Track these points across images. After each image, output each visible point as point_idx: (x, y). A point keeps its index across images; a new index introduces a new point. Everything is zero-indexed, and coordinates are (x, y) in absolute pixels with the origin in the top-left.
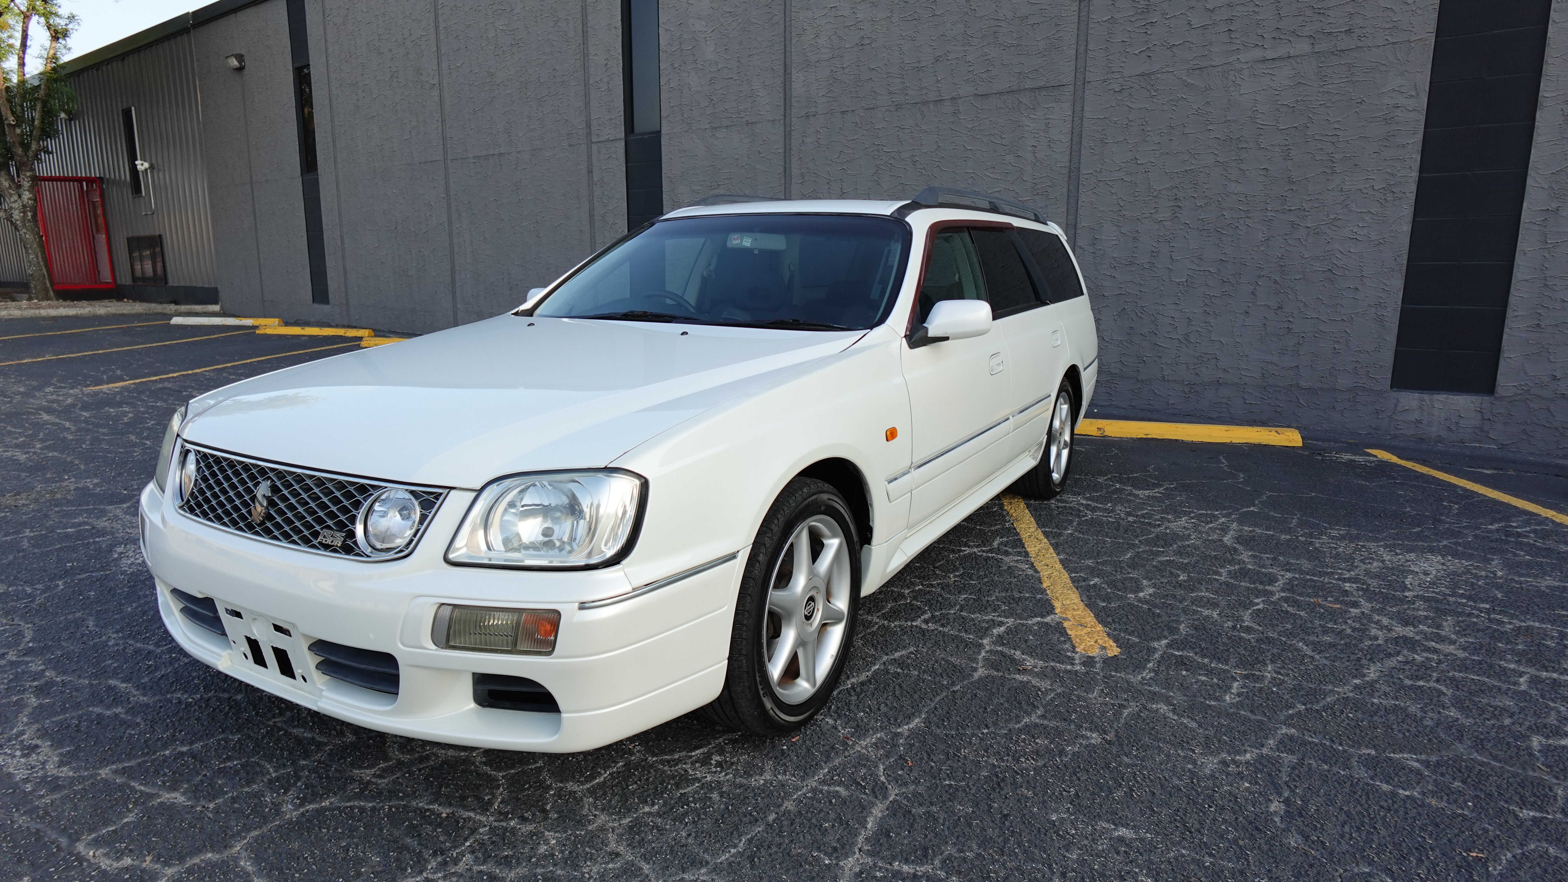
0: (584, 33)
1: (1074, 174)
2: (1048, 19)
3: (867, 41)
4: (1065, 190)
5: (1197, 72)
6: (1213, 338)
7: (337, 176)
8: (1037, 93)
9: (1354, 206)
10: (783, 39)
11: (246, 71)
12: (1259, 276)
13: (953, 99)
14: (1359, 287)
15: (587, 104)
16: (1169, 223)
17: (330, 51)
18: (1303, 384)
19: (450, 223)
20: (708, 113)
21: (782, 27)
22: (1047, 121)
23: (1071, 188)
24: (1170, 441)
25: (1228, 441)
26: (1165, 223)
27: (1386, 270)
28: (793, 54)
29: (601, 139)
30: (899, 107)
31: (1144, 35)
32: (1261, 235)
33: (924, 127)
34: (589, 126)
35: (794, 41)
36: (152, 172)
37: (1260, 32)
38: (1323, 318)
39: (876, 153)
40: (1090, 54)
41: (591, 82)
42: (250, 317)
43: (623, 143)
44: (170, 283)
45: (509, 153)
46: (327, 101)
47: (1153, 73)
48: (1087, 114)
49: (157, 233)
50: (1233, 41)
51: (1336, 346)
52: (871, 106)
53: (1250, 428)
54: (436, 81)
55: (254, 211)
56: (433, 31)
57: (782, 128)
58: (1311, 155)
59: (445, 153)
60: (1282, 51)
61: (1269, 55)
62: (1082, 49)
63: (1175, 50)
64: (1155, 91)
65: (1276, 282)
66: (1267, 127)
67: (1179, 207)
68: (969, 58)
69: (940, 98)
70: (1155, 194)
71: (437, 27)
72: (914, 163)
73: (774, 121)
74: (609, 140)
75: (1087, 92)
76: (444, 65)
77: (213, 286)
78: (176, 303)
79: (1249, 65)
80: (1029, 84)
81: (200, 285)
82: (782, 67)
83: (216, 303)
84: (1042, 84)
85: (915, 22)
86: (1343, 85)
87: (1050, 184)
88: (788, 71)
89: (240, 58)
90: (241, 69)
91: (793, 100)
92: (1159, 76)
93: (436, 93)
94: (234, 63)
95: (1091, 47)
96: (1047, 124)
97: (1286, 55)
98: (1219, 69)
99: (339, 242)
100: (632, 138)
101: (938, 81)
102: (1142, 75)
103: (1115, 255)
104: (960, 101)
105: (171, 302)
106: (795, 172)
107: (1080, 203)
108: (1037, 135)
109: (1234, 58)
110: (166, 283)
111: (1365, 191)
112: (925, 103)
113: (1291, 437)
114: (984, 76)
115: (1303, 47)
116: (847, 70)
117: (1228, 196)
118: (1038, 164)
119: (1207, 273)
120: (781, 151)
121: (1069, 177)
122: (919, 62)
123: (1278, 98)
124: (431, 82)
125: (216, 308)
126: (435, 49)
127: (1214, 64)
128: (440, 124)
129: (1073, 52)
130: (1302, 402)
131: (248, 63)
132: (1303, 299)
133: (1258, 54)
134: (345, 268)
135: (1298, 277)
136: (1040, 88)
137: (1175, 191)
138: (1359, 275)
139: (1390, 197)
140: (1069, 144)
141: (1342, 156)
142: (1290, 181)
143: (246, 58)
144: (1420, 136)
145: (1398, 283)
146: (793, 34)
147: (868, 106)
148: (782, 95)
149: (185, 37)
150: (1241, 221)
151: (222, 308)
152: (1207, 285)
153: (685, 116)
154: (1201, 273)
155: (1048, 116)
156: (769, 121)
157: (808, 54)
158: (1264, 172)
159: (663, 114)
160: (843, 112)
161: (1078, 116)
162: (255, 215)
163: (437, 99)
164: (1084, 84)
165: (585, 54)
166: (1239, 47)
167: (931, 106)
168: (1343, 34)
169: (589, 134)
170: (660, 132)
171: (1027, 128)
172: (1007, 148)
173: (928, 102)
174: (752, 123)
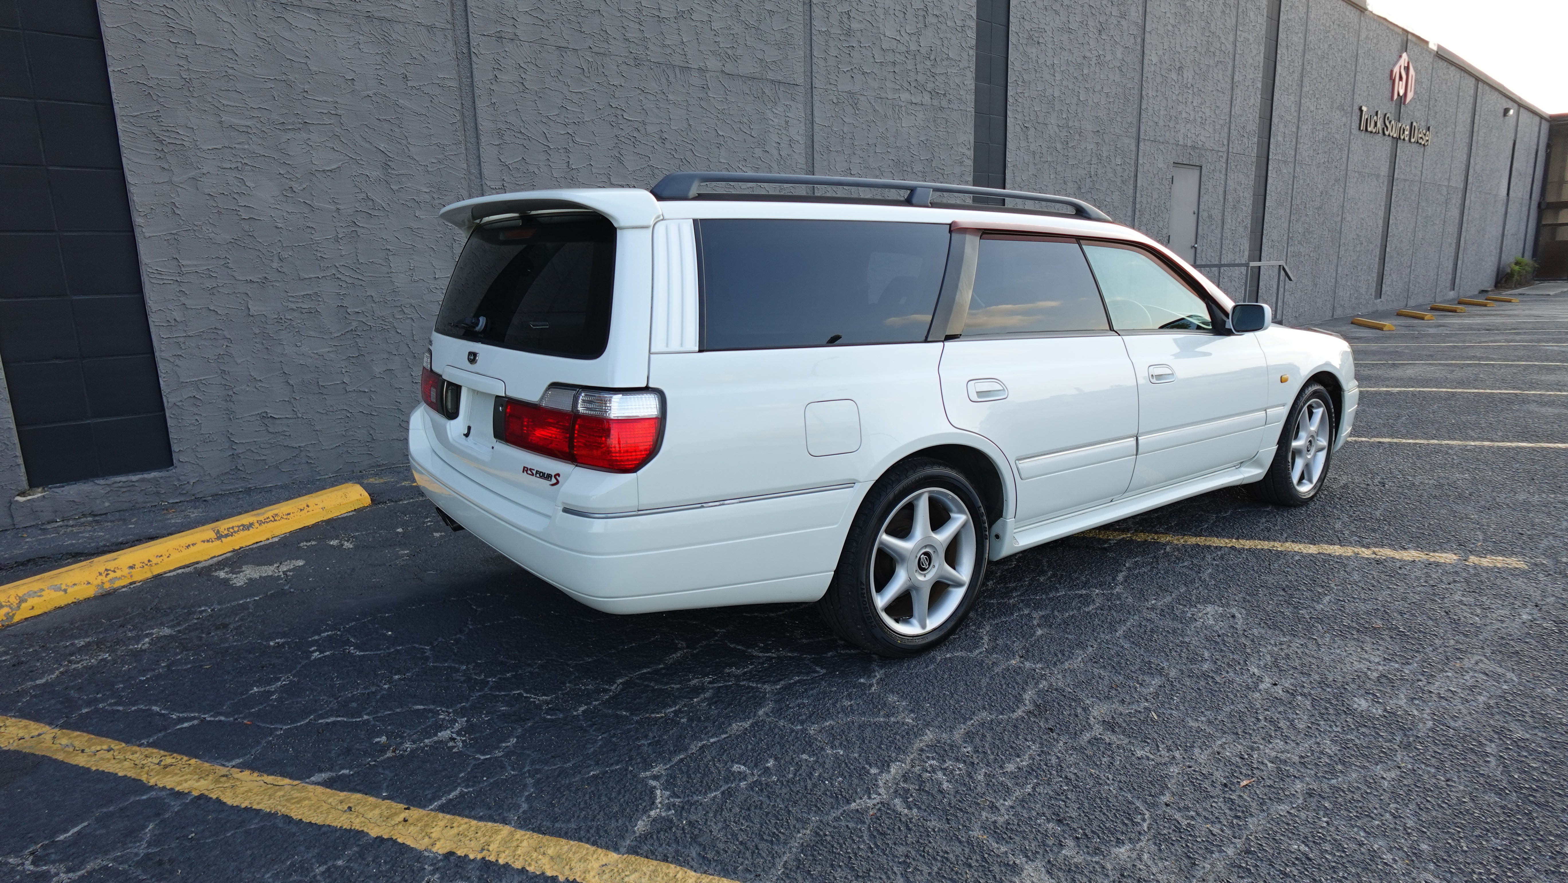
2: (781, 11)
5: (879, 100)
13: (700, 69)
22: (787, 119)
30: (638, 63)
39: (614, 119)
48: (817, 120)
52: (602, 50)
69: (686, 65)
80: (771, 76)
84: (780, 78)
96: (787, 122)
98: (890, 102)
102: (849, 92)
108: (780, 132)
109: (897, 95)
120: (454, 84)
127: (887, 96)
129: (800, 53)
136: (779, 82)
171: (771, 122)
172: (756, 140)
173: (674, 66)
174: (380, 19)
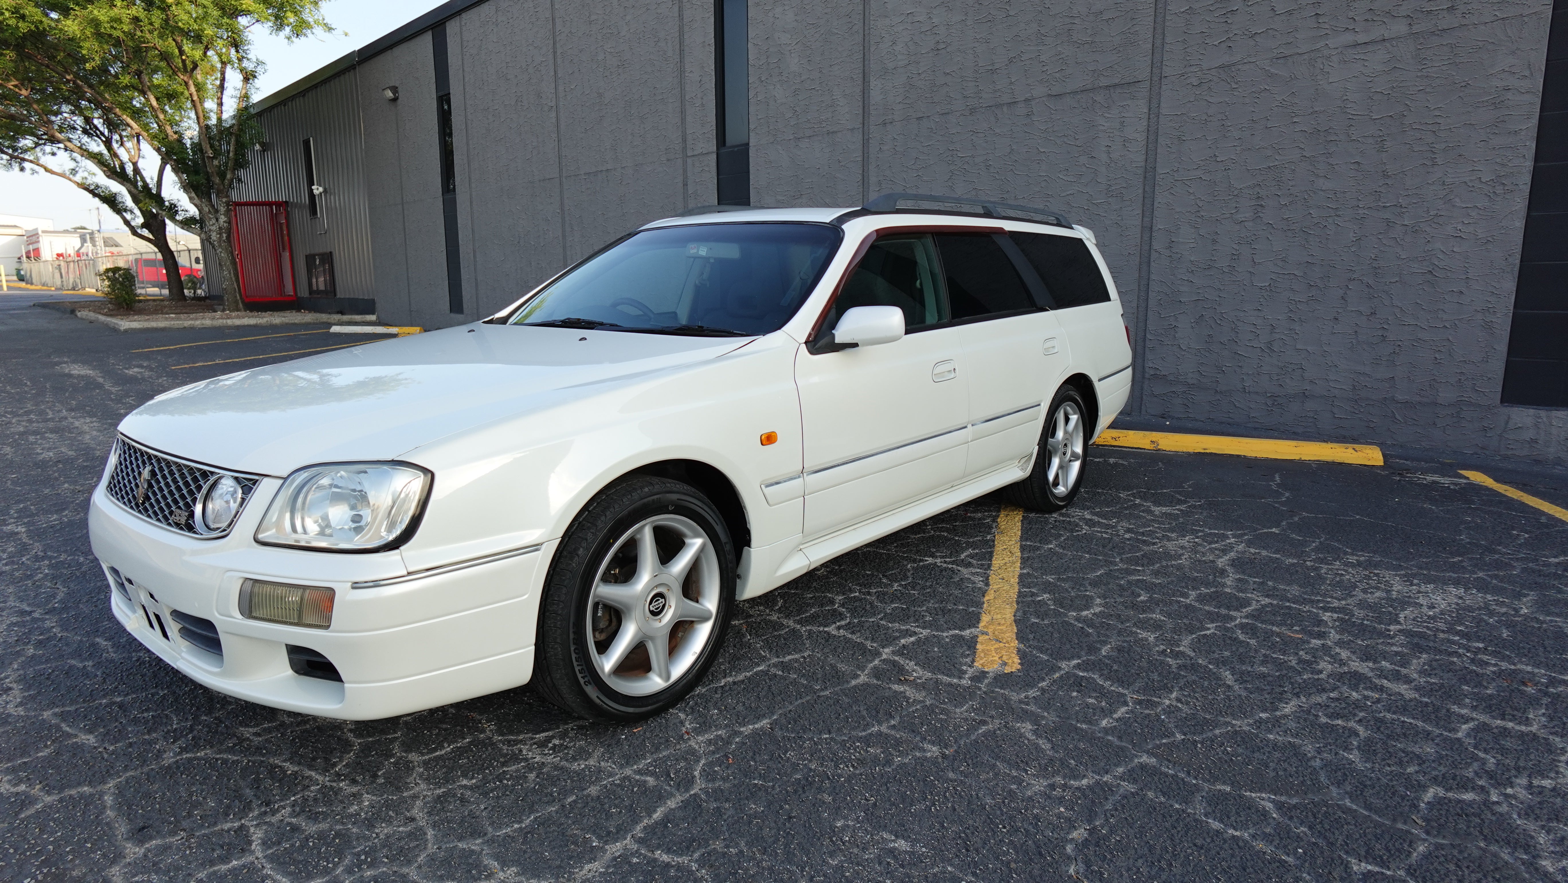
0: (681, 51)
1: (1149, 173)
2: (1123, 13)
3: (942, 46)
4: (1140, 191)
5: (1281, 61)
6: (1298, 347)
7: (471, 195)
8: (1112, 91)
9: (1457, 200)
10: (862, 48)
11: (399, 101)
12: (1350, 280)
13: (1027, 100)
14: (1464, 290)
15: (683, 120)
16: (1251, 224)
17: (467, 80)
18: (1399, 397)
19: (564, 236)
20: (792, 124)
21: (861, 36)
22: (1122, 120)
23: (1147, 188)
24: (1231, 456)
25: (1297, 458)
26: (1246, 224)
27: (1496, 272)
28: (872, 62)
29: (696, 153)
30: (973, 111)
31: (1224, 24)
32: (1351, 234)
33: (997, 131)
34: (684, 141)
35: (872, 49)
36: (325, 196)
37: (1351, 14)
38: (1422, 325)
39: (950, 158)
40: (1167, 47)
41: (687, 98)
42: (396, 326)
43: (715, 156)
44: (338, 296)
45: (615, 169)
46: (464, 127)
47: (1234, 64)
48: (1164, 111)
49: (329, 251)
50: (1322, 26)
51: (1437, 356)
52: (946, 111)
53: (1324, 445)
54: (553, 104)
55: (405, 229)
56: (551, 56)
57: (861, 136)
58: (1408, 146)
59: (561, 170)
60: (1376, 33)
61: (1362, 38)
62: (1158, 42)
63: (1257, 38)
64: (1237, 83)
65: (1368, 286)
66: (1359, 117)
67: (1262, 206)
68: (1043, 58)
69: (1013, 100)
70: (1236, 193)
71: (555, 53)
72: (988, 167)
73: (852, 130)
74: (702, 154)
75: (1164, 87)
76: (561, 88)
77: (371, 297)
78: (342, 313)
79: (1339, 50)
80: (1104, 82)
81: (361, 297)
82: (861, 76)
83: (373, 313)
84: (1117, 81)
85: (989, 24)
86: (1444, 68)
87: (1125, 185)
88: (867, 80)
89: (394, 89)
90: (395, 100)
91: (871, 108)
92: (1240, 67)
93: (554, 114)
94: (390, 94)
95: (1168, 40)
96: (1122, 123)
97: (1381, 38)
98: (1306, 56)
99: (472, 255)
100: (723, 150)
101: (1011, 83)
102: (1222, 67)
103: (1192, 259)
104: (1033, 103)
105: (338, 313)
106: (873, 179)
107: (1156, 205)
108: (1111, 135)
109: (1322, 44)
110: (335, 295)
111: (1470, 184)
112: (999, 106)
113: (1370, 456)
114: (1057, 75)
115: (1400, 28)
116: (923, 76)
117: (1315, 193)
118: (1112, 165)
119: (1292, 277)
120: (860, 159)
121: (1145, 177)
122: (993, 64)
123: (1370, 85)
124: (550, 104)
125: (373, 318)
126: (553, 73)
127: (1300, 51)
128: (556, 143)
129: (1150, 46)
130: (1397, 416)
131: (401, 94)
132: (1399, 304)
133: (1349, 38)
134: (476, 280)
135: (1394, 280)
136: (1115, 86)
137: (1257, 189)
138: (1464, 277)
139: (1499, 190)
140: (1144, 142)
141: (1443, 146)
142: (1385, 175)
143: (400, 90)
144: (1535, 121)
145: (1509, 285)
146: (872, 43)
147: (943, 112)
148: (861, 104)
149: (352, 72)
150: (1330, 220)
151: (378, 317)
152: (1292, 289)
153: (771, 128)
154: (1286, 277)
155: (1123, 114)
156: (848, 129)
157: (886, 62)
158: (1356, 166)
159: (752, 127)
160: (918, 119)
161: (1154, 113)
162: (405, 232)
163: (554, 120)
164: (1161, 79)
165: (682, 72)
166: (1328, 32)
167: (1005, 108)
168: (1445, 12)
169: (684, 149)
170: (748, 144)
171: (1101, 128)
172: (1081, 149)
173: (1002, 105)
174: (833, 133)
